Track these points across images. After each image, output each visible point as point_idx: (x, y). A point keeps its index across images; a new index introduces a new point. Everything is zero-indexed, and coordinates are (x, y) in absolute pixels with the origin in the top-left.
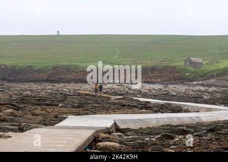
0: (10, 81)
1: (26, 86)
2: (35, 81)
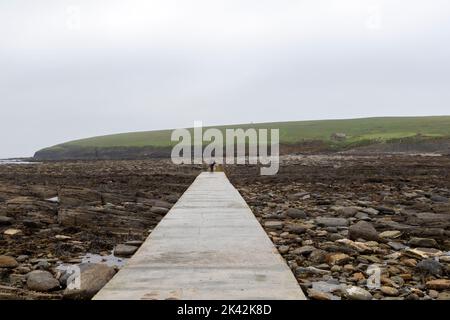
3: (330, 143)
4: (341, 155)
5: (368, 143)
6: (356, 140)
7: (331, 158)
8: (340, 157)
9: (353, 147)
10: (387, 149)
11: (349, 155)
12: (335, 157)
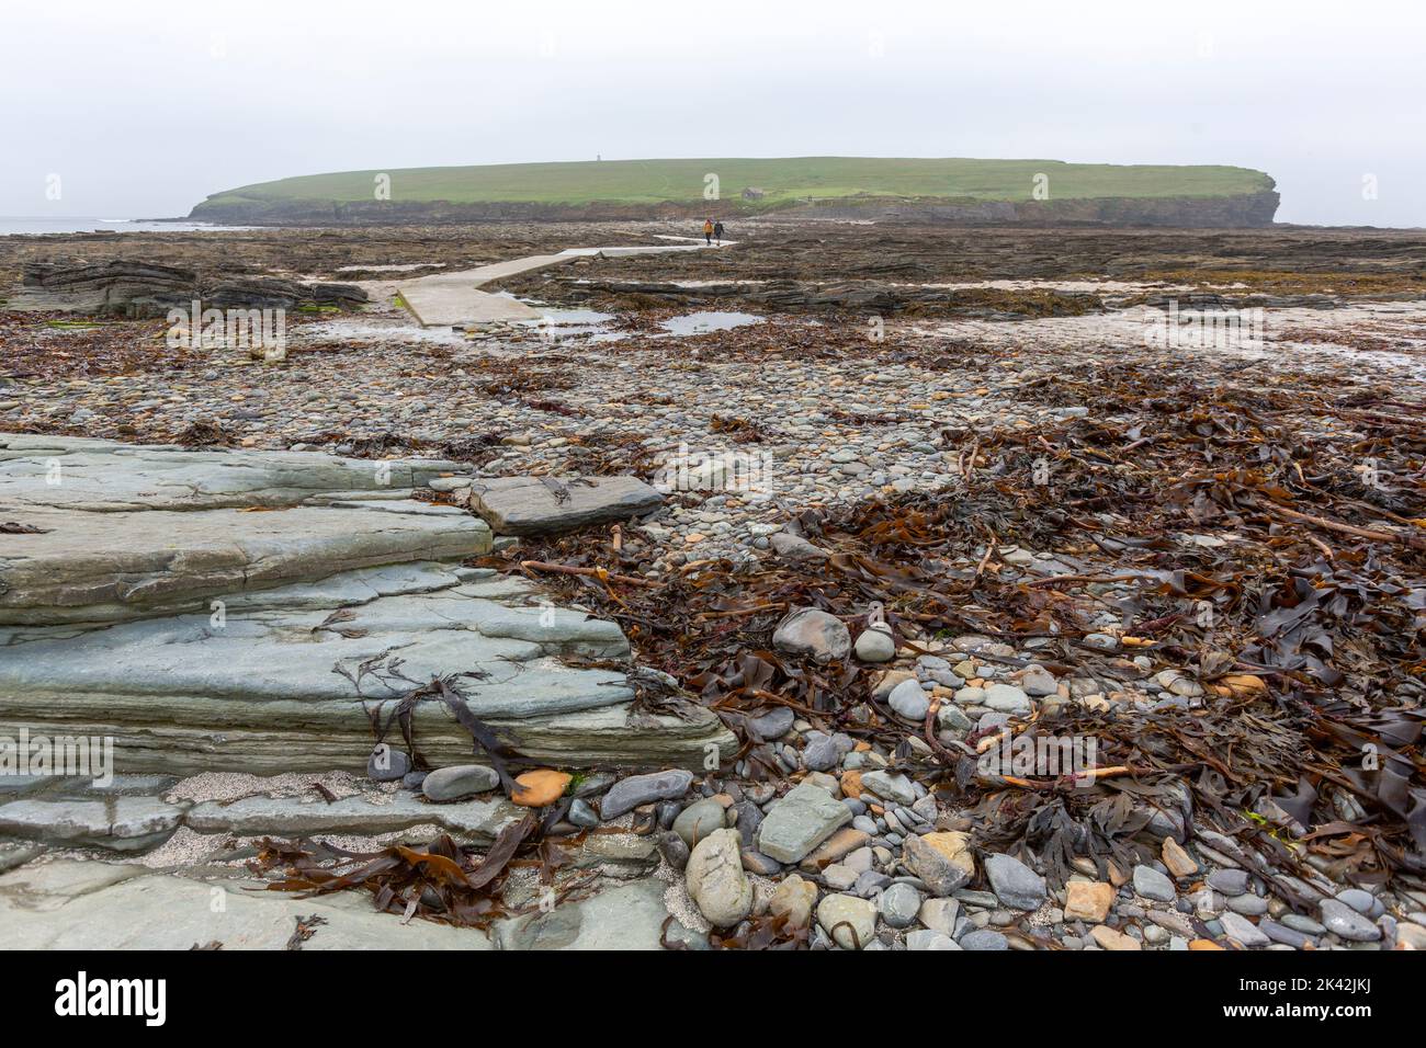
0: (541, 221)
1: (558, 226)
2: (570, 221)
3: (740, 204)
4: (756, 221)
5: (790, 205)
6: (777, 199)
7: (744, 225)
8: (754, 224)
9: (771, 211)
10: (814, 215)
11: (764, 221)
12: (748, 224)
